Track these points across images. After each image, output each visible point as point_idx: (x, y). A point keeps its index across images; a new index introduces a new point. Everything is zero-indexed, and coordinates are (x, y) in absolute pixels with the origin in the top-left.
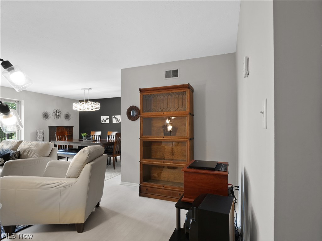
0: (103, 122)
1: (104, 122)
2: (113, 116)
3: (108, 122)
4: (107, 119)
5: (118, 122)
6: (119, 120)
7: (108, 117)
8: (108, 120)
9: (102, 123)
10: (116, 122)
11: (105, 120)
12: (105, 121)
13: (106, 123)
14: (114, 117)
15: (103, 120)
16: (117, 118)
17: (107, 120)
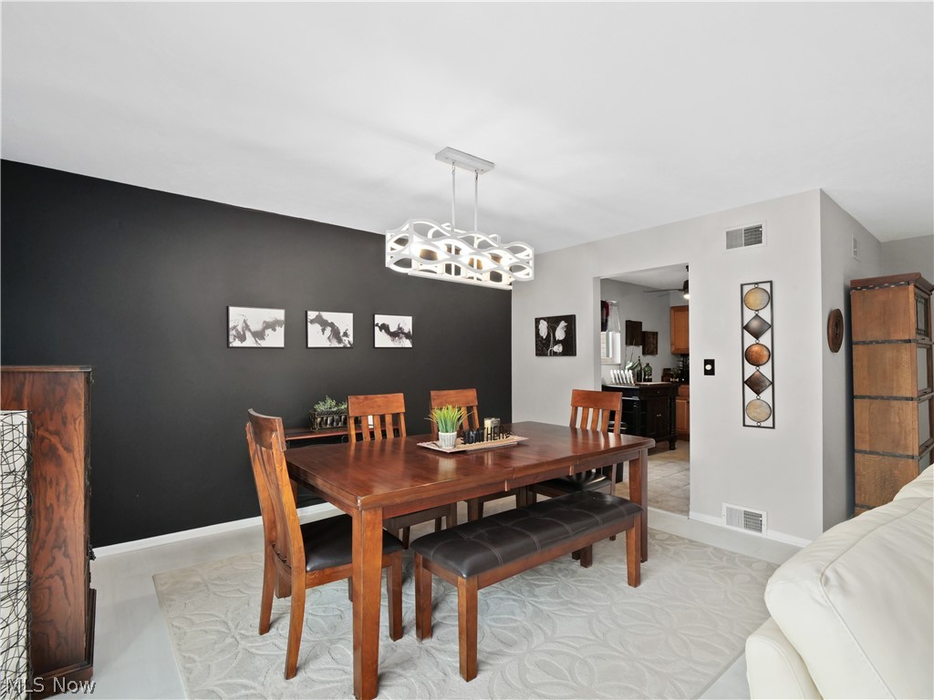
0: (243, 338)
1: (250, 342)
3: (276, 339)
4: (271, 325)
5: (335, 344)
6: (346, 334)
7: (279, 314)
8: (280, 330)
9: (236, 343)
10: (326, 344)
11: (256, 327)
12: (259, 335)
13: (264, 344)
14: (319, 320)
15: (247, 327)
16: (332, 325)
17: (269, 331)
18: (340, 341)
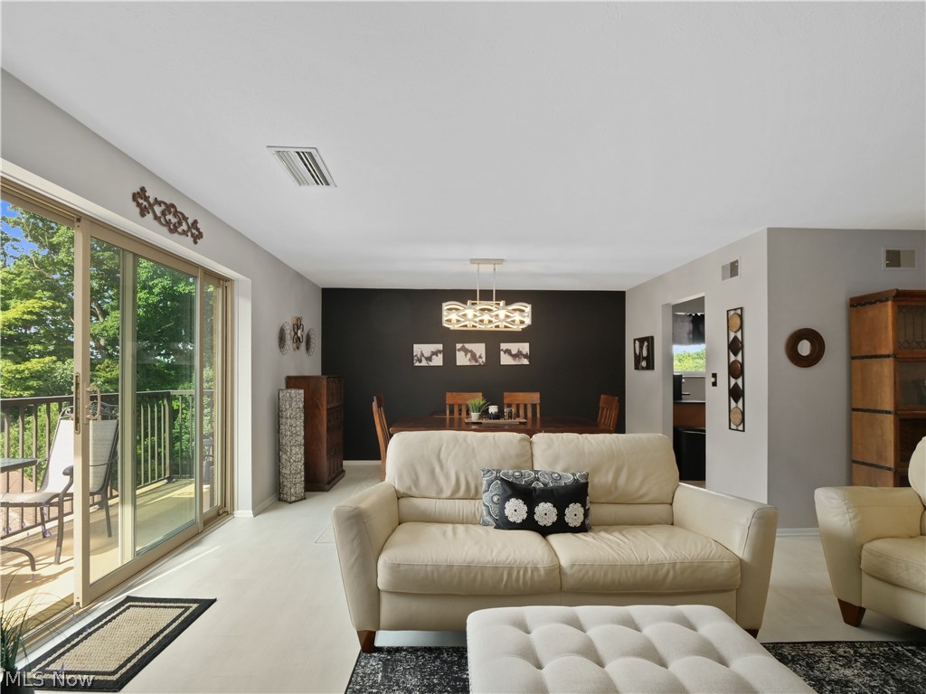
0: (420, 361)
1: (424, 363)
2: (459, 346)
3: (438, 361)
4: (435, 353)
5: (474, 363)
6: (480, 357)
7: (440, 347)
8: (441, 356)
9: (417, 364)
10: (468, 364)
11: (427, 354)
12: (429, 359)
13: (431, 364)
14: (463, 349)
15: (422, 355)
16: (471, 351)
17: (434, 357)
18: (476, 361)
